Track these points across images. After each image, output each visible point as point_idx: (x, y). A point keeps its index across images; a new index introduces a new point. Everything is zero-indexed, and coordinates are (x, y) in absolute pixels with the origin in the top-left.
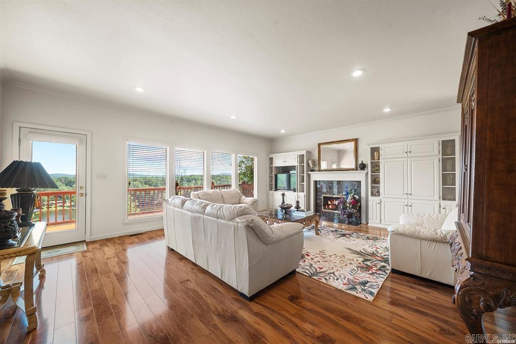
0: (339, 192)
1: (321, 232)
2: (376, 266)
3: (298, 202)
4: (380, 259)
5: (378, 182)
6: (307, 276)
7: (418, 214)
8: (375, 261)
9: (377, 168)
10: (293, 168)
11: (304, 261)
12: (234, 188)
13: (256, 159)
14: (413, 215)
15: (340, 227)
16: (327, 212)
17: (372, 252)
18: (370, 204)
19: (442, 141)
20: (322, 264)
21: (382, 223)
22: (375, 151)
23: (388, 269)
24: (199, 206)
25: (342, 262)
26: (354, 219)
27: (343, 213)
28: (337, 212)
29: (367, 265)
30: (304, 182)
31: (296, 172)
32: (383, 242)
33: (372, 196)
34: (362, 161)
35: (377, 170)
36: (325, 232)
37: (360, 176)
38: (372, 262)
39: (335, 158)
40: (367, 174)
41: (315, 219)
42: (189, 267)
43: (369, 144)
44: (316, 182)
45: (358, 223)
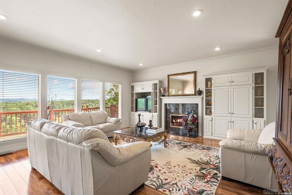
0: (183, 112)
1: (169, 145)
2: (210, 174)
3: (151, 121)
4: (212, 167)
5: (210, 104)
6: (154, 189)
7: (240, 130)
8: (209, 169)
9: (210, 94)
10: (149, 94)
11: (153, 173)
12: (102, 110)
13: (120, 86)
14: (237, 130)
15: (184, 140)
16: (174, 128)
17: (206, 161)
18: (205, 121)
19: (255, 73)
20: (168, 175)
21: (213, 135)
22: (208, 80)
23: (219, 177)
24: (54, 129)
25: (184, 172)
26: (193, 133)
27: (185, 129)
28: (181, 127)
29: (203, 173)
30: (157, 105)
31: (151, 97)
32: (214, 151)
33: (206, 115)
34: (199, 89)
35: (210, 95)
36: (172, 144)
37: (198, 100)
38: (207, 170)
39: (180, 86)
40: (203, 98)
41: (163, 134)
42: (46, 187)
43: (204, 76)
44: (166, 104)
45: (196, 136)
